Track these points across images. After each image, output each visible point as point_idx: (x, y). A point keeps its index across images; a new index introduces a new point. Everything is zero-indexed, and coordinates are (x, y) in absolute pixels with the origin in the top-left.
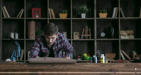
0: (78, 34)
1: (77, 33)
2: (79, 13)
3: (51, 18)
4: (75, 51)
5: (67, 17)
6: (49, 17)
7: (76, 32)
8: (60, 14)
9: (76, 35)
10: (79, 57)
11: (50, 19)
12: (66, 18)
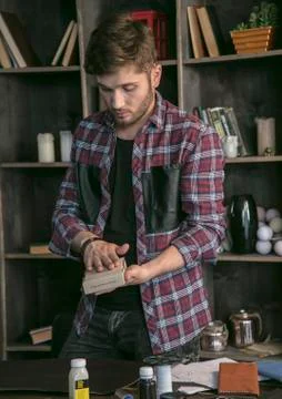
8: (232, 34)
11: (192, 61)
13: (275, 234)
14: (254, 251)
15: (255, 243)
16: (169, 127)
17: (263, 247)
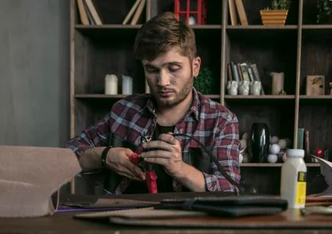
0: (322, 83)
1: (318, 77)
2: (327, 9)
3: (234, 25)
4: (308, 132)
5: (286, 21)
6: (229, 23)
7: (315, 74)
8: (262, 12)
9: (314, 83)
10: (320, 152)
11: (230, 27)
12: (283, 27)
13: (281, 150)
14: (266, 161)
15: (267, 156)
16: (203, 116)
17: (273, 158)
